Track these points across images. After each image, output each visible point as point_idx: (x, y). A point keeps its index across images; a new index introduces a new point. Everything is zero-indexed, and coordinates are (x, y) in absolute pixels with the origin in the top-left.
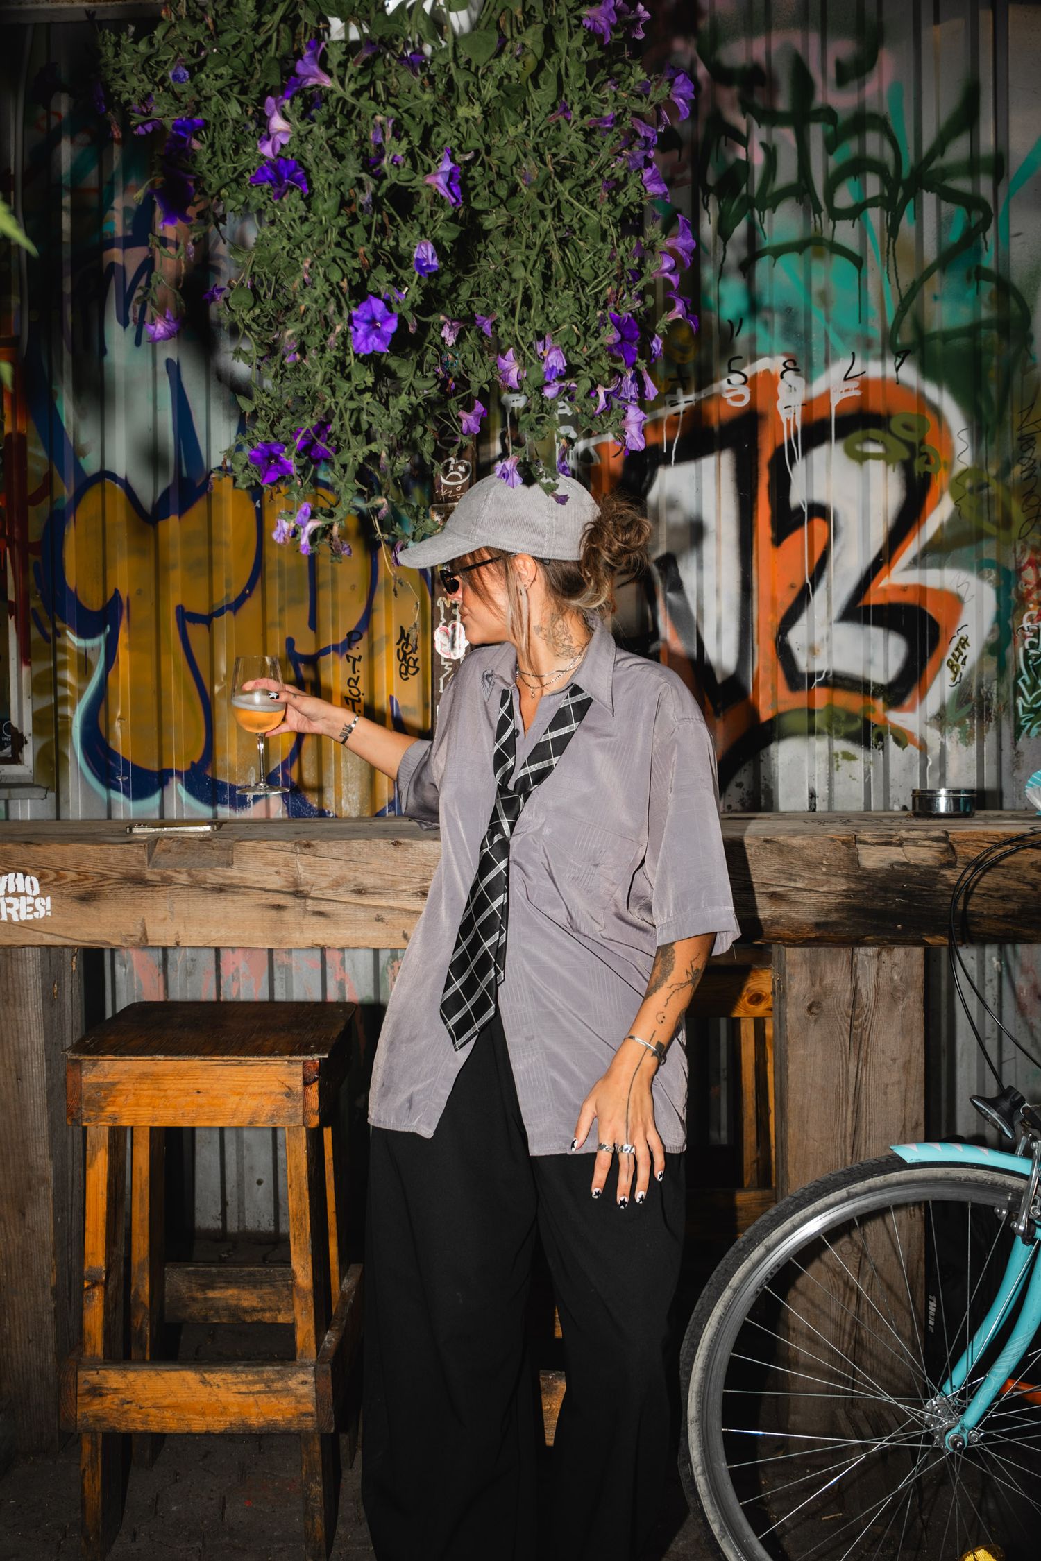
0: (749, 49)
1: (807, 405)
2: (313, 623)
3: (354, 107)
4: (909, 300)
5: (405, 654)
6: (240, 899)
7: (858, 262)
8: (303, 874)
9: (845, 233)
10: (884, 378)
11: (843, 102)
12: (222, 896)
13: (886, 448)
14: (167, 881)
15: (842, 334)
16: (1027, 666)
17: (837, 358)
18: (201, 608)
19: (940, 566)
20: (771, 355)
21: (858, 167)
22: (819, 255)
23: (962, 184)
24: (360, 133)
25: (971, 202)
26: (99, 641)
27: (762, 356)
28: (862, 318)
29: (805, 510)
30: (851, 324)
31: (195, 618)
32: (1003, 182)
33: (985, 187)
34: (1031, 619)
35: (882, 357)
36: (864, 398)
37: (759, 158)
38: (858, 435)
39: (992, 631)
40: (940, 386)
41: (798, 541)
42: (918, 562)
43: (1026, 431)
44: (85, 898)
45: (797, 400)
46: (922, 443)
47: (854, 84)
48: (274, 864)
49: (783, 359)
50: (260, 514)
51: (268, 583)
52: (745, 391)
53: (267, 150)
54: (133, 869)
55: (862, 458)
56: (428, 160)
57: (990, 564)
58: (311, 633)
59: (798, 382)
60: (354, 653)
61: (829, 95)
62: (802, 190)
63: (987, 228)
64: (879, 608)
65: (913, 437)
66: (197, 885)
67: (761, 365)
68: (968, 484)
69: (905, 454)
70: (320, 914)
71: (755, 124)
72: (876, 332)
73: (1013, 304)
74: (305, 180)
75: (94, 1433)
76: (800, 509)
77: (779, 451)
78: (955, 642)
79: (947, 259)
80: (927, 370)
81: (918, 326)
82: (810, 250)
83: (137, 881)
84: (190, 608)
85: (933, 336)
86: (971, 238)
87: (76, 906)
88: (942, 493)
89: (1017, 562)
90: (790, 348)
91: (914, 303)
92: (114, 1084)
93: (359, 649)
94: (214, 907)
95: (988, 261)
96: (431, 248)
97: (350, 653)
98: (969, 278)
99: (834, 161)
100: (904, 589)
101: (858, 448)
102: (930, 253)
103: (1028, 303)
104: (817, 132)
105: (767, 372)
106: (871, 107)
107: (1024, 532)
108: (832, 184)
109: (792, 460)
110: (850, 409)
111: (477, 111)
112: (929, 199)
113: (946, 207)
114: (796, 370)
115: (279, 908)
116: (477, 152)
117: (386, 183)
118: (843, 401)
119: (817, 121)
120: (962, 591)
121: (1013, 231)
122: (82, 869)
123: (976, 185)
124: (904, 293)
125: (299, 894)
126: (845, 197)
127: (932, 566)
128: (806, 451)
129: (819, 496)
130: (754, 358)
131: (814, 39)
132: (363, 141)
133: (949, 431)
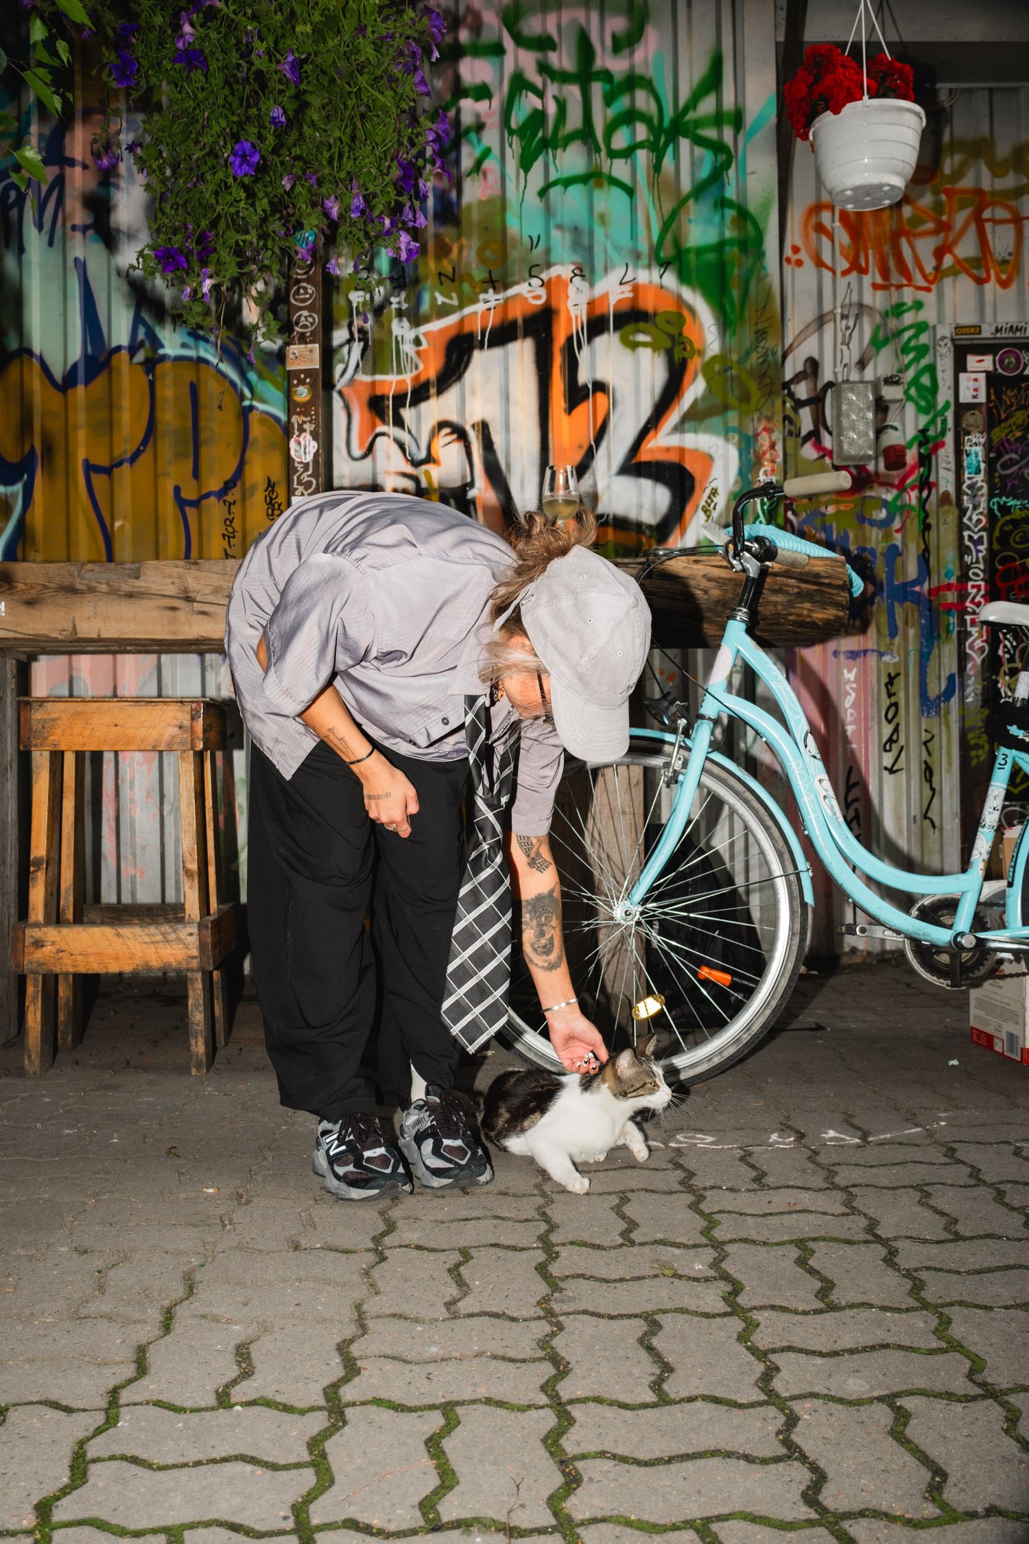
0: (544, 23)
1: (591, 304)
2: (196, 474)
3: (233, 20)
4: (671, 222)
5: (271, 499)
6: (145, 603)
7: (630, 192)
8: (192, 584)
9: (620, 169)
10: (651, 282)
11: (618, 66)
12: (132, 600)
13: (653, 337)
14: (91, 590)
15: (618, 248)
16: (763, 510)
17: (614, 267)
18: (103, 461)
19: (696, 431)
20: (562, 264)
21: (630, 117)
22: (599, 185)
23: (710, 133)
24: (236, 38)
25: (717, 147)
26: (18, 488)
27: (555, 264)
28: (634, 236)
29: (590, 386)
30: (625, 240)
31: (98, 469)
32: (742, 132)
33: (728, 134)
34: (766, 473)
35: (649, 267)
36: (635, 299)
37: (552, 109)
38: (630, 327)
39: (736, 482)
40: (694, 289)
41: (584, 409)
42: (679, 428)
43: (760, 326)
44: (30, 603)
45: (583, 300)
46: (680, 334)
47: (626, 52)
48: (170, 576)
49: (573, 267)
50: (152, 385)
51: (159, 441)
52: (542, 292)
53: (180, 45)
54: (66, 582)
55: (634, 346)
56: (278, 56)
57: (734, 430)
58: (194, 482)
59: (584, 285)
60: (229, 498)
61: (605, 60)
62: (586, 134)
63: (729, 167)
64: (648, 464)
65: (673, 330)
66: (114, 592)
67: (554, 272)
68: (717, 367)
69: (669, 344)
70: (204, 613)
71: (549, 81)
72: (644, 247)
73: (750, 227)
74: (205, 64)
75: (35, 973)
76: (586, 386)
77: (570, 340)
78: (708, 492)
79: (699, 190)
80: (683, 277)
81: (677, 243)
82: (592, 182)
83: (71, 590)
84: (93, 461)
85: (689, 250)
86: (717, 175)
87: (24, 608)
88: (696, 375)
89: (755, 429)
90: (578, 259)
91: (674, 225)
92: (54, 720)
93: (234, 495)
94: (125, 609)
95: (730, 193)
96: (281, 111)
97: (227, 498)
98: (716, 206)
99: (612, 112)
100: (668, 449)
101: (631, 338)
102: (686, 185)
103: (761, 226)
104: (597, 89)
105: (559, 277)
106: (639, 70)
107: (760, 404)
108: (610, 130)
109: (580, 347)
110: (625, 308)
111: (308, 29)
112: (684, 143)
113: (698, 150)
114: (583, 276)
115: (174, 609)
116: (309, 54)
117: (254, 68)
118: (619, 301)
119: (597, 80)
120: (712, 452)
121: (749, 170)
122: (29, 581)
123: (721, 134)
124: (666, 217)
125: (189, 599)
126: (621, 139)
127: (689, 431)
128: (590, 340)
129: (600, 376)
130: (549, 265)
131: (595, 17)
132: (239, 42)
133: (701, 326)
